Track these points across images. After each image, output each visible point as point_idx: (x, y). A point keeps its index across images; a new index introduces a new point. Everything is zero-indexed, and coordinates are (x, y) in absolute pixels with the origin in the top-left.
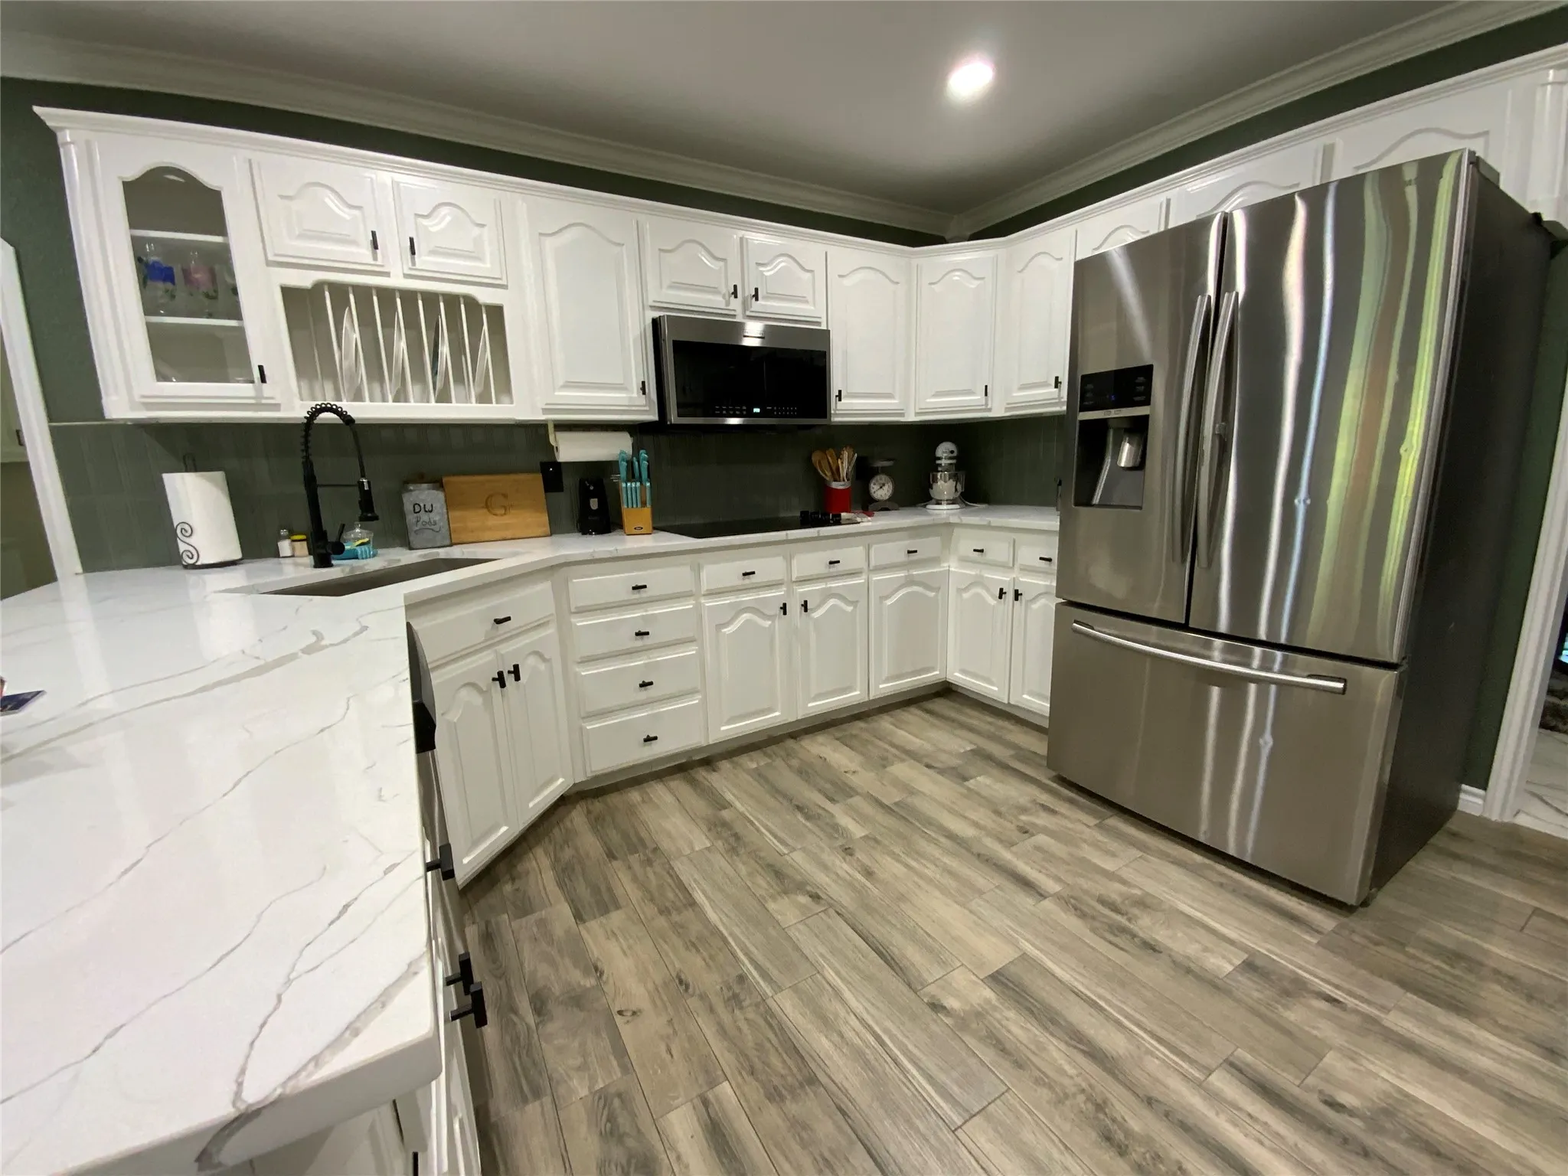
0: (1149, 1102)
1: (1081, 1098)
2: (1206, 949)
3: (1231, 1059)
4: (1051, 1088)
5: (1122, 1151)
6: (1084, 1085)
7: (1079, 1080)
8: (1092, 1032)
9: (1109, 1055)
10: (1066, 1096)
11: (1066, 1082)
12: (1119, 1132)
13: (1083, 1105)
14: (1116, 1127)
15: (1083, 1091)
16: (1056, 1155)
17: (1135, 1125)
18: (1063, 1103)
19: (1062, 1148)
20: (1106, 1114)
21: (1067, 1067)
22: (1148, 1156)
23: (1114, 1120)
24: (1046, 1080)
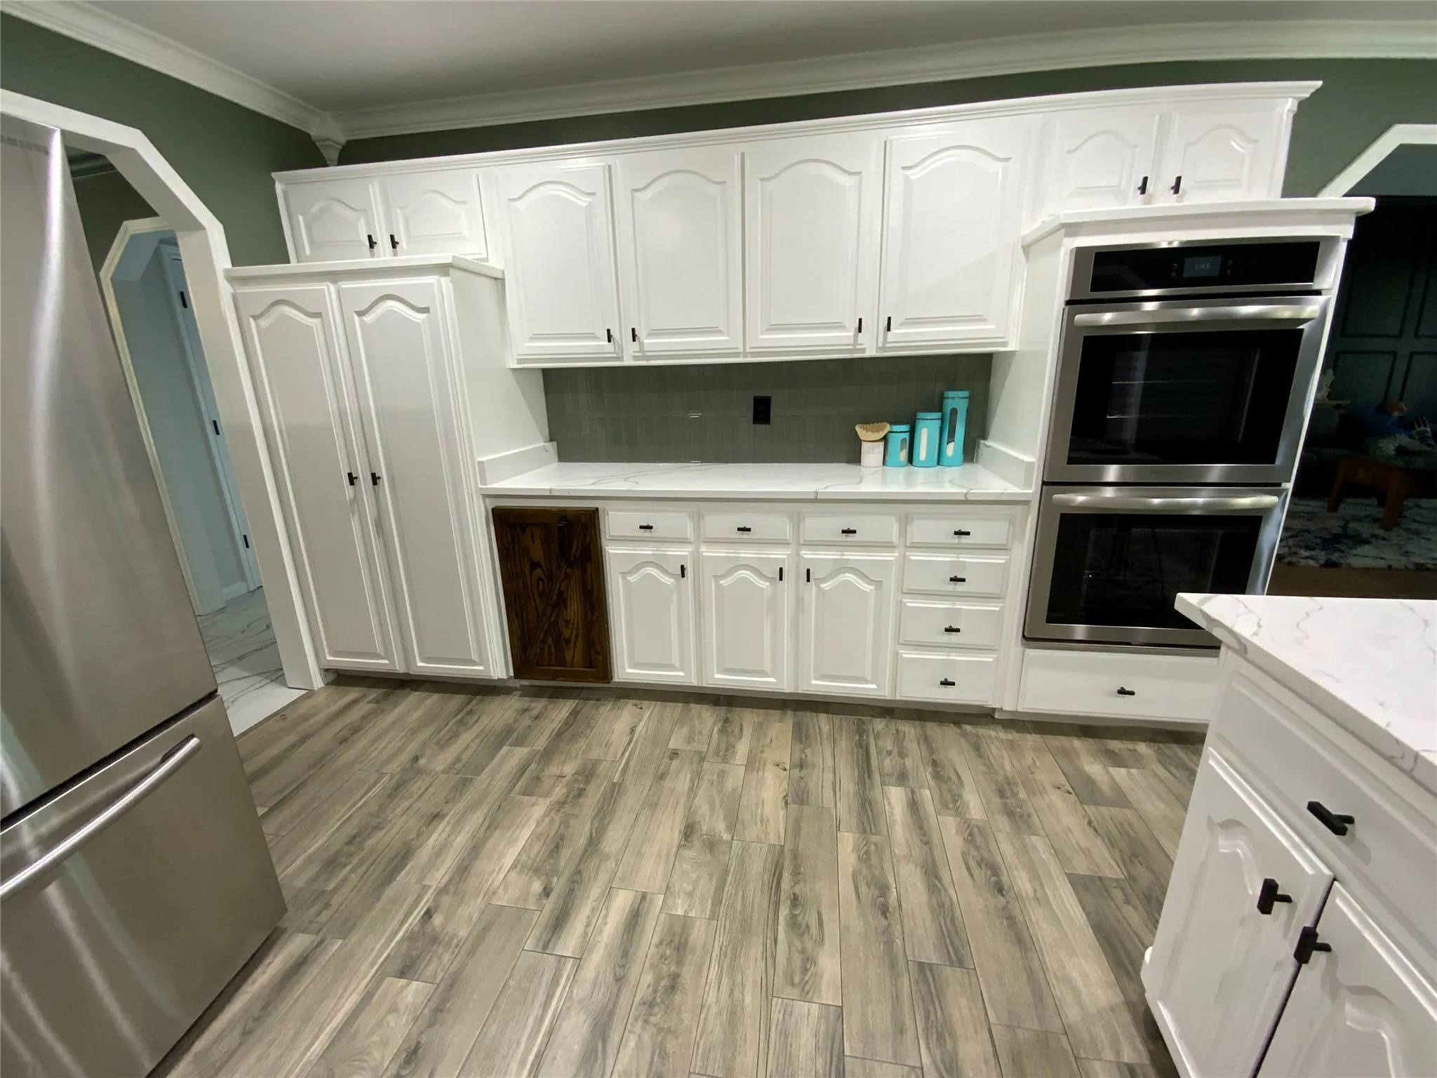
0: (619, 980)
1: (653, 1019)
2: (393, 1009)
3: (539, 949)
4: (662, 1044)
5: (675, 977)
6: (640, 1023)
7: (638, 1029)
8: (576, 1048)
9: (594, 1023)
10: (660, 1030)
11: (646, 1037)
12: (662, 985)
13: (659, 1016)
14: (660, 988)
15: (646, 1021)
16: (714, 1010)
17: (648, 978)
18: (669, 1027)
19: (705, 1010)
20: (654, 998)
21: (632, 1044)
22: (666, 962)
23: (655, 991)
24: (658, 1051)
